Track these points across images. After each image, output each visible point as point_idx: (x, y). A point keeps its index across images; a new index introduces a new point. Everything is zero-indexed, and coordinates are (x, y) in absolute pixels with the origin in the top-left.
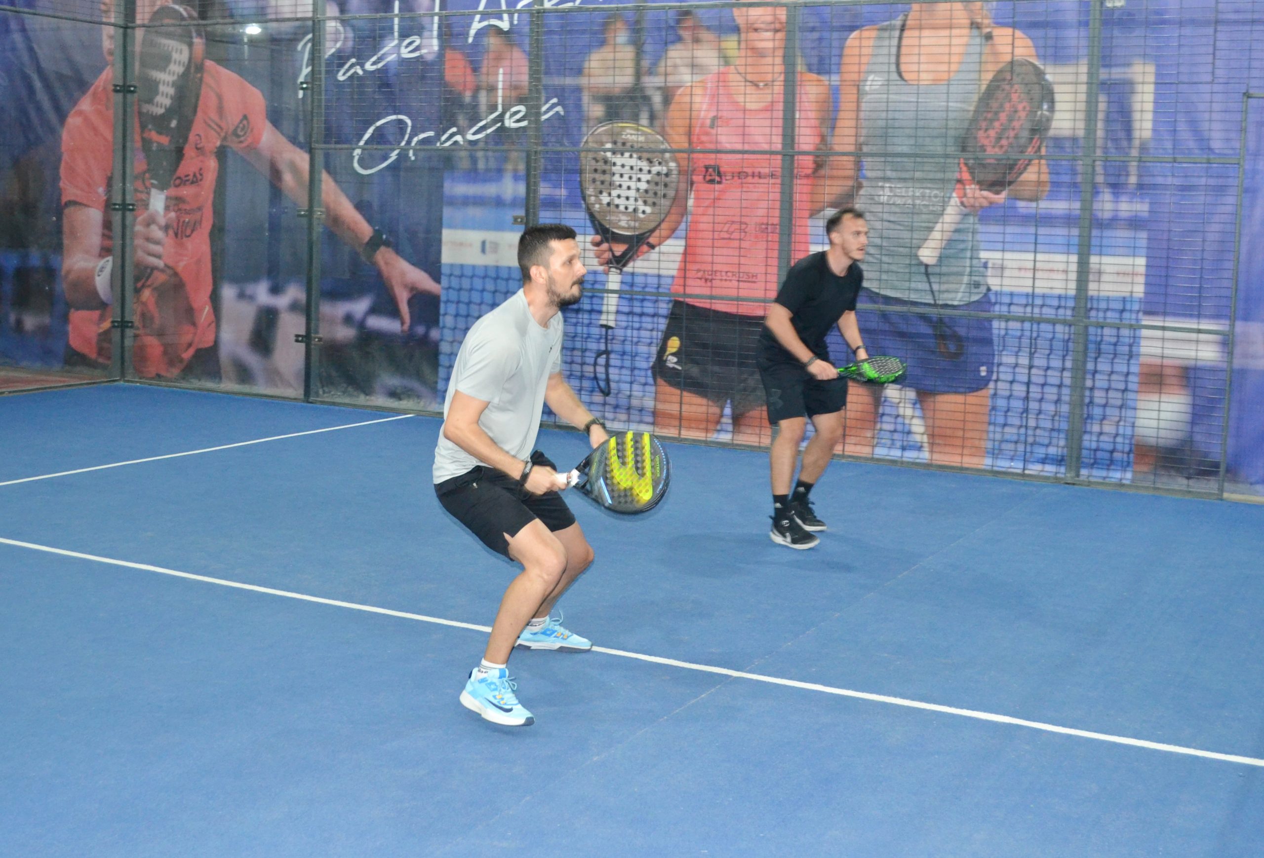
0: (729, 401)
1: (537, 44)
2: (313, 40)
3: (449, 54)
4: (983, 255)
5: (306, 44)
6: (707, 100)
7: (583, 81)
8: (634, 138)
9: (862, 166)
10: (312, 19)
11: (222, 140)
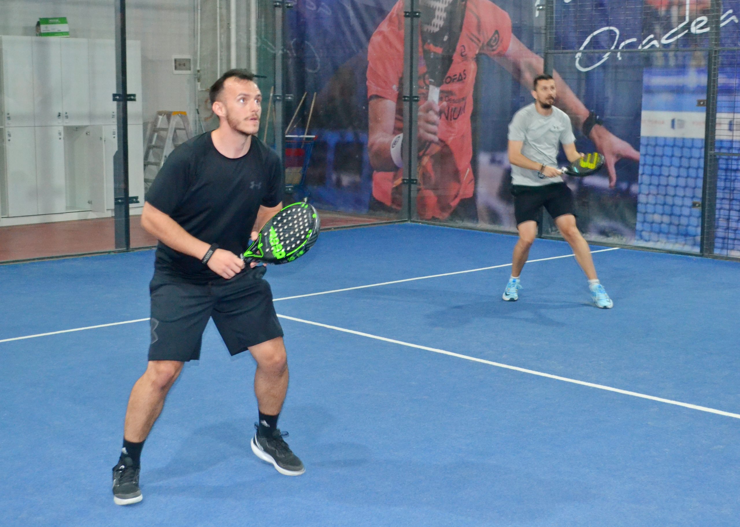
11: (480, 49)
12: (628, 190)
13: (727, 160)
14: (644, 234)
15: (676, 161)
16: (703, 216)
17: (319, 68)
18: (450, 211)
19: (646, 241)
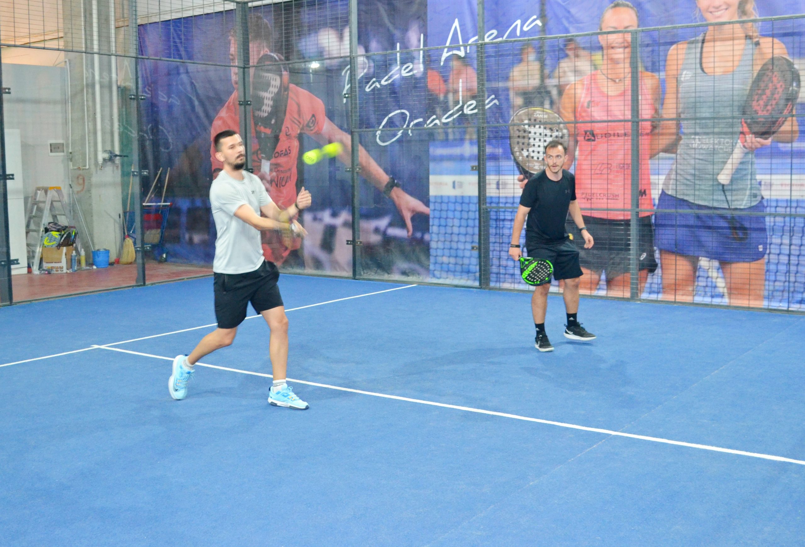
0: (604, 271)
1: (481, 63)
2: (351, 69)
3: (430, 72)
4: (759, 177)
5: (346, 72)
6: (584, 91)
7: (510, 84)
8: (541, 116)
9: (681, 126)
10: (350, 57)
11: (301, 130)
12: (422, 238)
13: (496, 212)
14: (436, 272)
15: (458, 214)
16: (480, 257)
17: (171, 147)
18: (282, 261)
19: (438, 278)
